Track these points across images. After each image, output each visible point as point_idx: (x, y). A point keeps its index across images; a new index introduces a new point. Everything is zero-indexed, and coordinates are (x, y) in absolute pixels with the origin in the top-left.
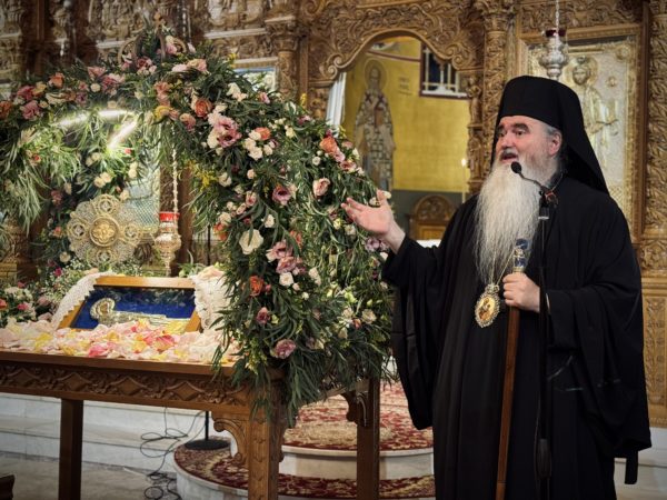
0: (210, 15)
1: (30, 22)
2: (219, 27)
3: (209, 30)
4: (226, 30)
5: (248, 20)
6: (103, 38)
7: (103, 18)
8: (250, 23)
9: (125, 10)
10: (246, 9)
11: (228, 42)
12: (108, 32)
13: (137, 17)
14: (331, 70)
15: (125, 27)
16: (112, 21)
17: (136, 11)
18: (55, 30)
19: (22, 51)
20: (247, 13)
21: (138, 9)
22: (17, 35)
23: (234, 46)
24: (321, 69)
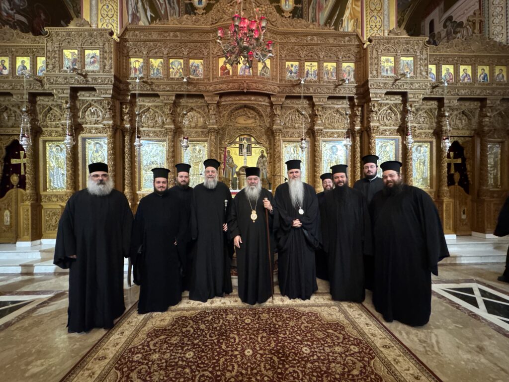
0: (184, 123)
1: (115, 118)
2: (187, 127)
3: (184, 128)
4: (190, 128)
5: (198, 126)
6: (143, 127)
7: (142, 121)
9: (152, 119)
11: (191, 132)
12: (144, 125)
13: (156, 121)
14: (226, 143)
15: (152, 124)
16: (146, 122)
17: (156, 119)
18: (124, 122)
19: (112, 128)
21: (157, 119)
22: (111, 122)
23: (193, 133)
24: (223, 142)
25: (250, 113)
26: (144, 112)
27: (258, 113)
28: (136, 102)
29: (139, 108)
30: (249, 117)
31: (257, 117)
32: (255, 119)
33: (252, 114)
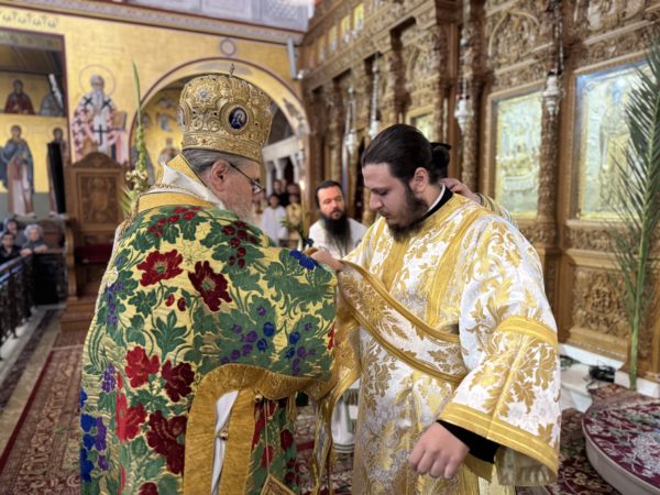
0: (588, 23)
2: (597, 31)
3: (587, 36)
4: (604, 32)
5: (627, 16)
7: (500, 51)
8: (629, 19)
10: (626, 6)
11: (606, 44)
16: (507, 51)
20: (627, 10)
23: (611, 46)
26: (500, 30)
28: (484, 13)
29: (490, 23)
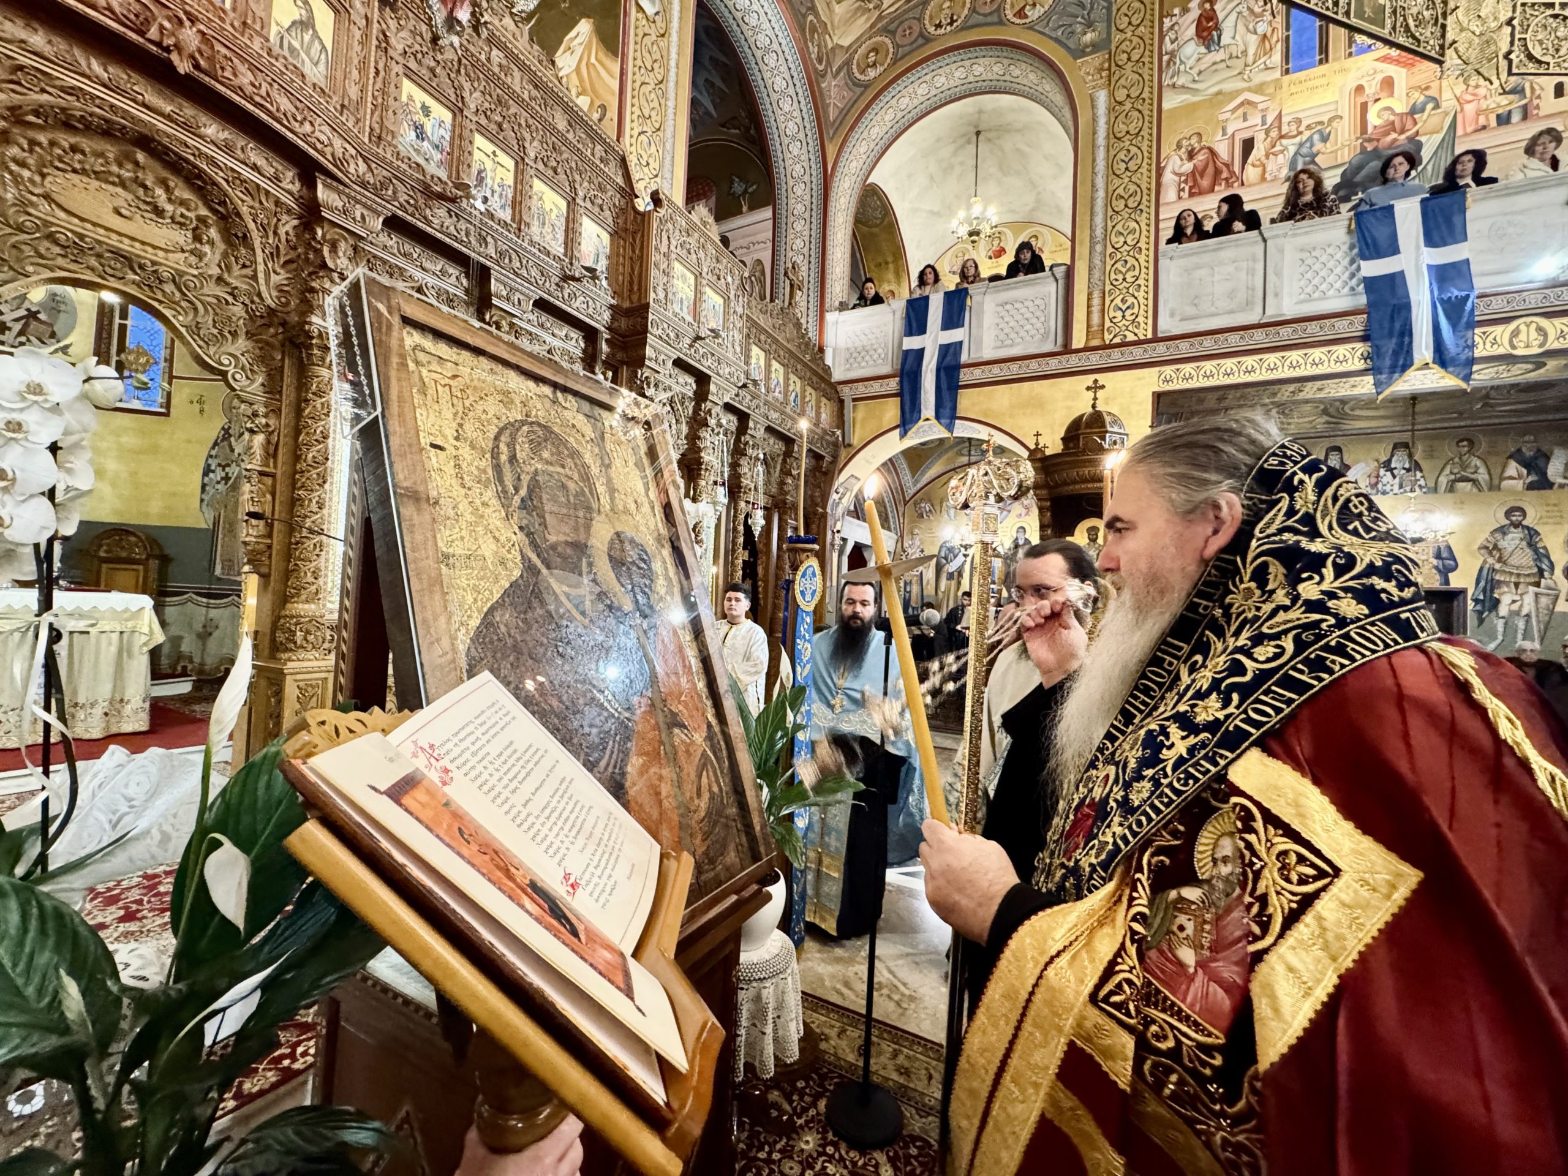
25: (168, 190)
27: (223, 218)
30: (159, 212)
31: (213, 233)
32: (197, 238)
33: (183, 203)
